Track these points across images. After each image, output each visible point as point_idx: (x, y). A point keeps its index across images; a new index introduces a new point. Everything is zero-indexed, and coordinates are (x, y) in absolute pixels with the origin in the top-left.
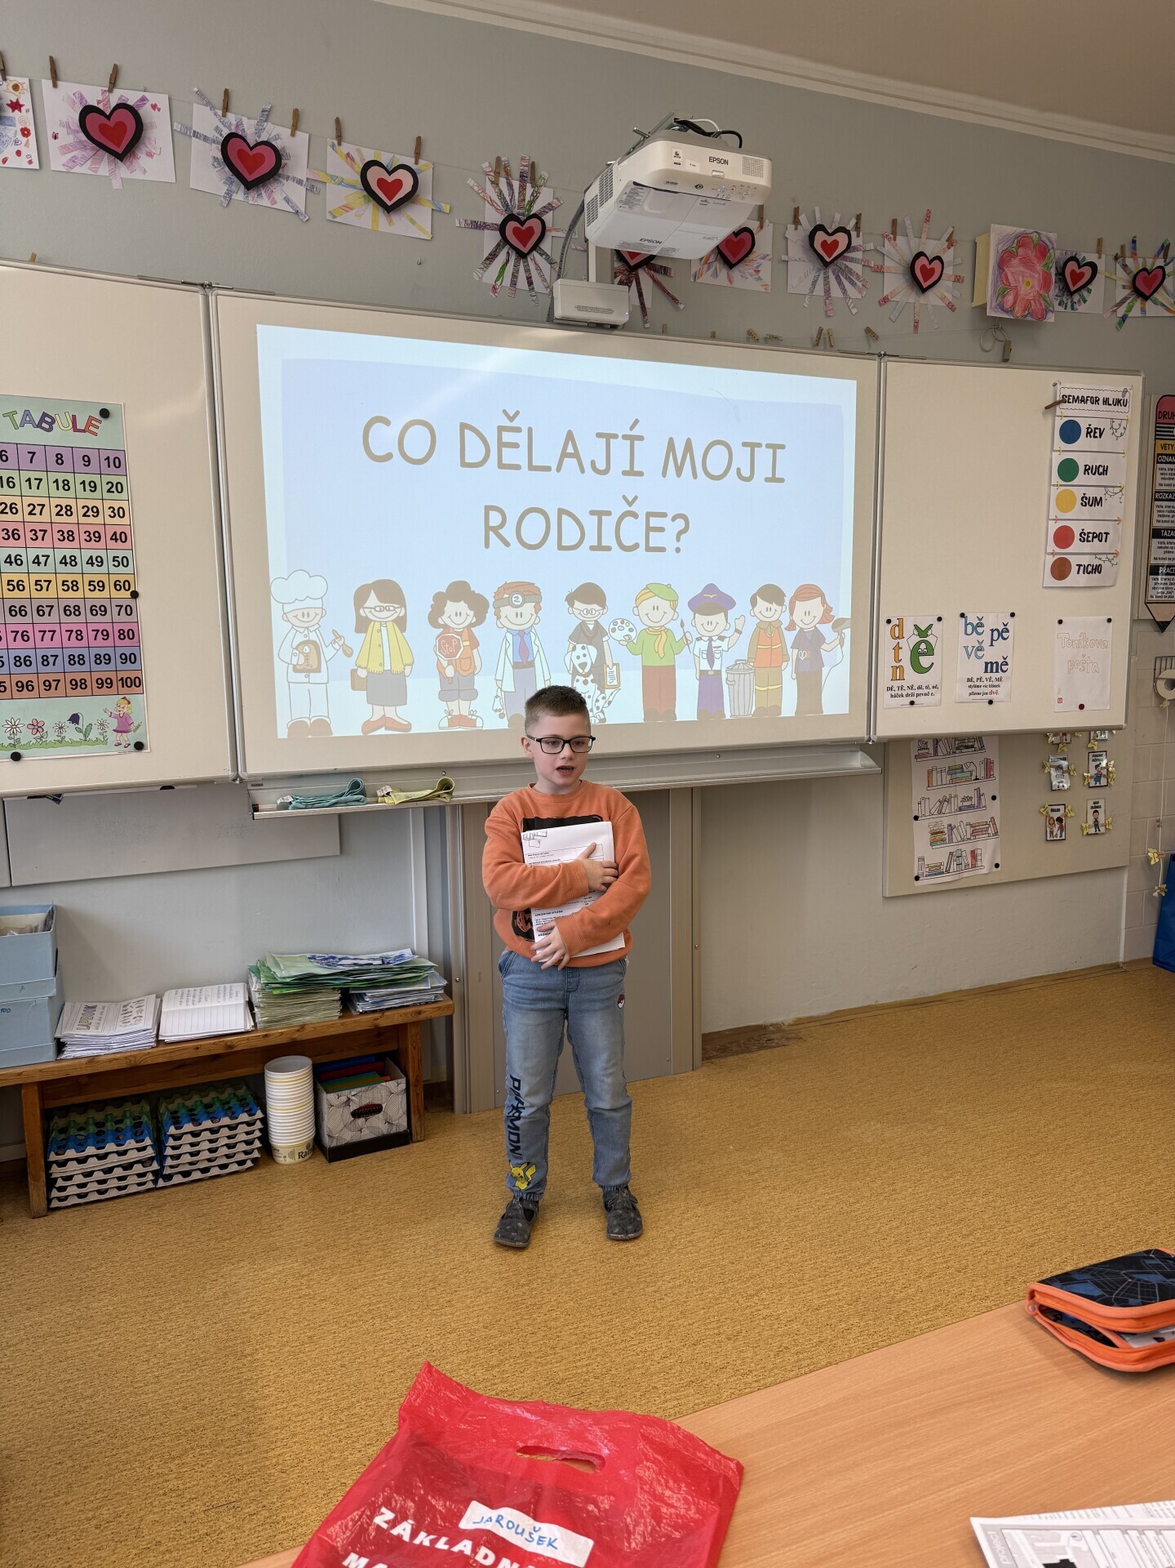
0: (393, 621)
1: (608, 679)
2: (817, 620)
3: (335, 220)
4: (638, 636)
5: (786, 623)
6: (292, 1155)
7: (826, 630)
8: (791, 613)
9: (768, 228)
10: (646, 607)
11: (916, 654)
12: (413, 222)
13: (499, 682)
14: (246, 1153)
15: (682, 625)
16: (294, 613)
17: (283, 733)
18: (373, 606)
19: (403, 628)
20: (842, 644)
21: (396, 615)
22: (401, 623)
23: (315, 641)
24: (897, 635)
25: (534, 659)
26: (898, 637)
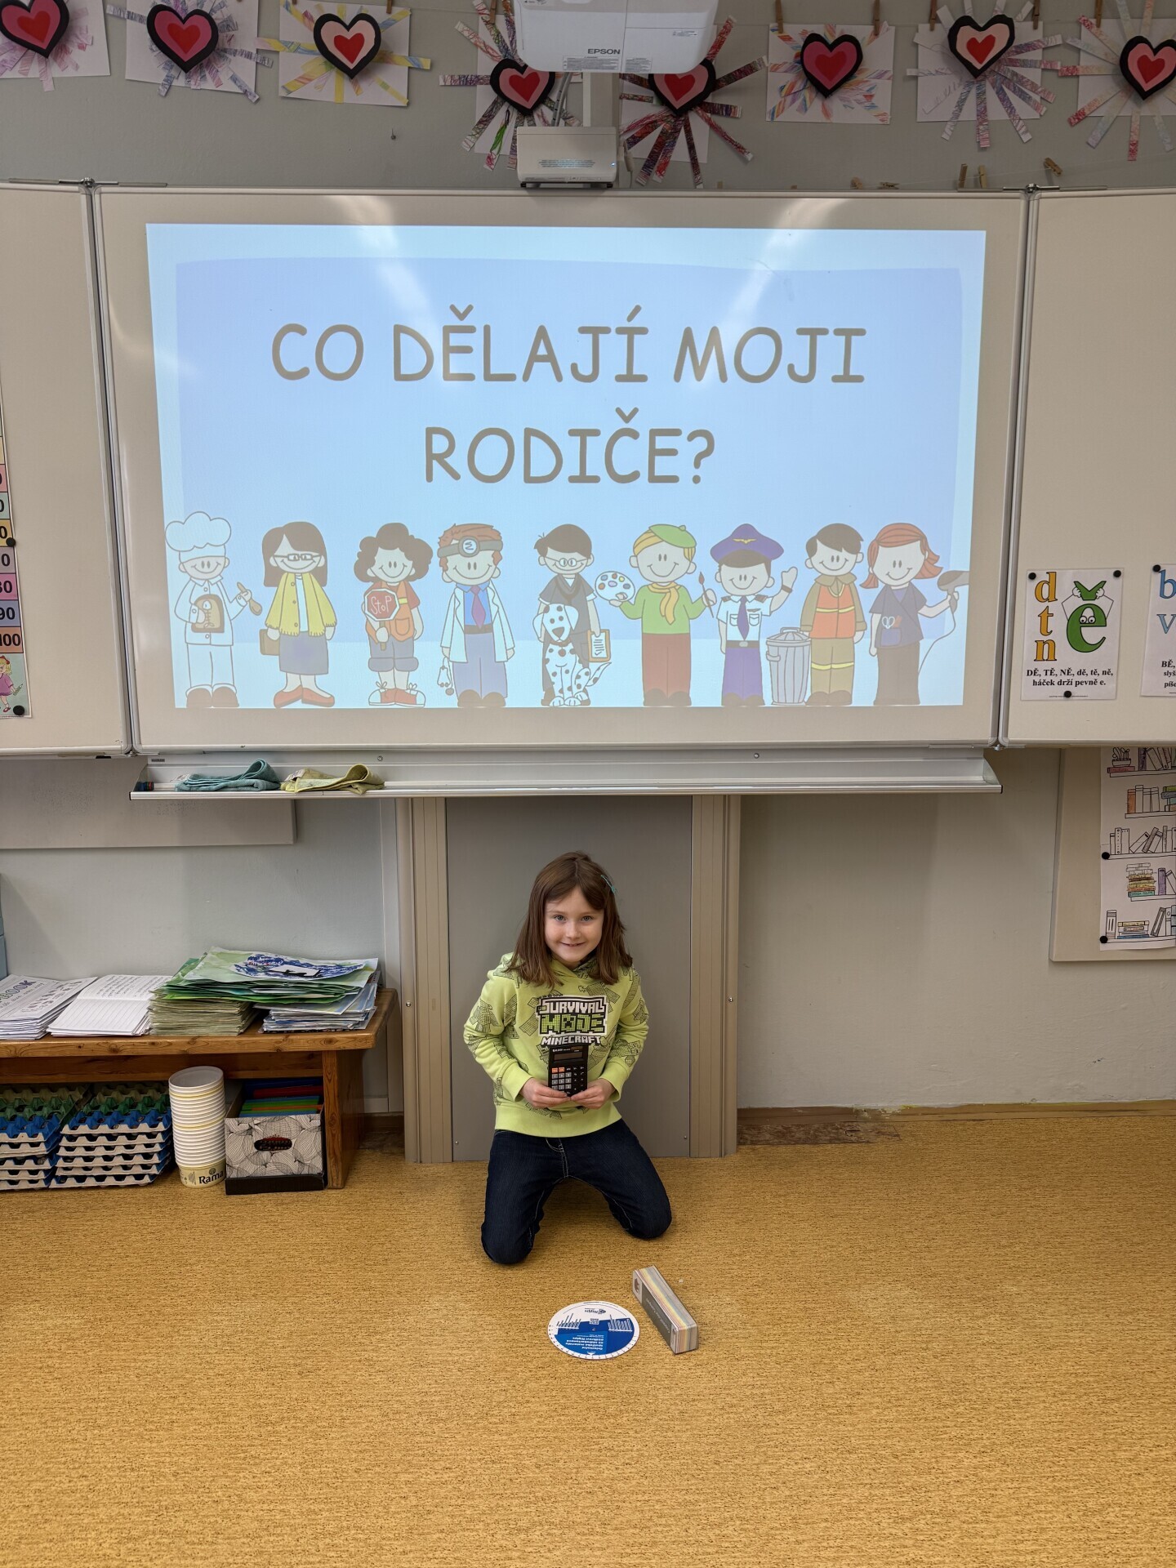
0: (310, 572)
1: (594, 650)
2: (913, 573)
3: (291, 95)
4: (636, 595)
5: (862, 576)
6: (192, 1177)
7: (928, 588)
8: (872, 561)
9: (888, 34)
10: (649, 555)
11: (1075, 624)
12: (385, 86)
13: (446, 650)
14: (144, 1167)
15: (701, 579)
16: (193, 563)
17: (181, 702)
18: (286, 555)
19: (323, 583)
20: (953, 606)
21: (314, 565)
22: (321, 575)
23: (217, 596)
24: (1045, 596)
25: (493, 623)
26: (1048, 599)
